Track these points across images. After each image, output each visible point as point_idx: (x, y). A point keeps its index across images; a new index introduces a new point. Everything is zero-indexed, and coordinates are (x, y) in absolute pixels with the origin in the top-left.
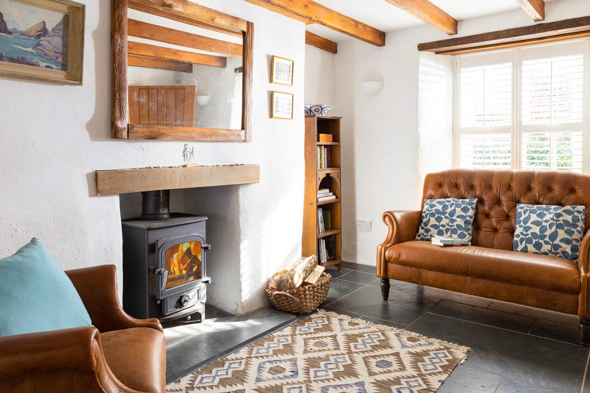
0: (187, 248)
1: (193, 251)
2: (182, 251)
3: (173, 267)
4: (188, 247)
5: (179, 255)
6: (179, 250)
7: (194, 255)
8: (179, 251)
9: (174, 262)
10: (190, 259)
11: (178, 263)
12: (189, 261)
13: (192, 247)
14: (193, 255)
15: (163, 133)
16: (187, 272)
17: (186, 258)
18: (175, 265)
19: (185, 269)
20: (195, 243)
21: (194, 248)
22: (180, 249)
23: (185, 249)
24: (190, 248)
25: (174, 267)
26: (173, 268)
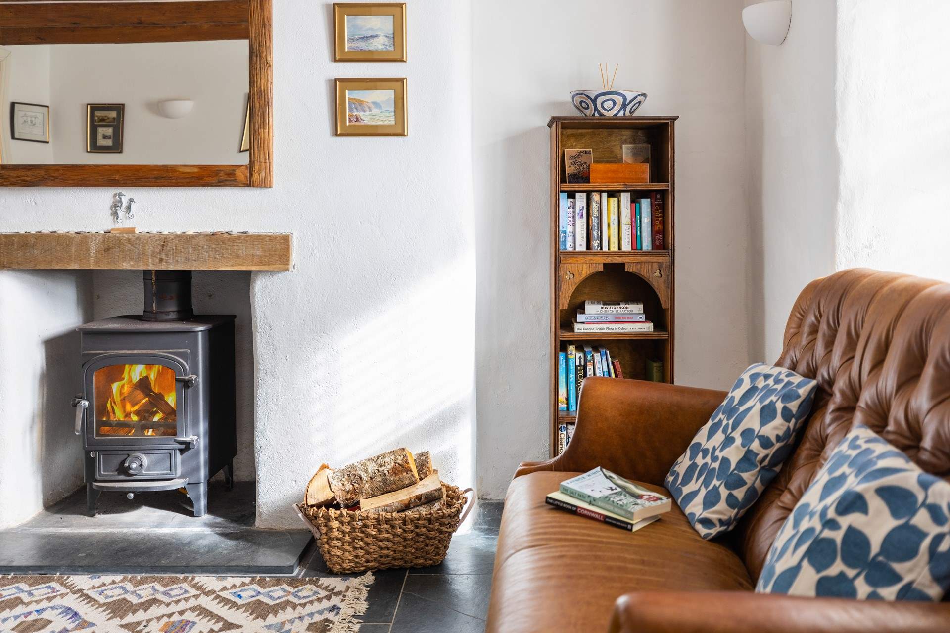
0: (140, 376)
1: (154, 385)
2: (130, 380)
3: (111, 404)
4: (144, 375)
5: (123, 386)
6: (123, 377)
7: (156, 391)
8: (124, 379)
9: (113, 397)
10: (147, 399)
11: (121, 400)
12: (144, 401)
13: (153, 377)
14: (154, 392)
15: (53, 177)
16: (140, 420)
17: (139, 394)
18: (115, 403)
19: (137, 413)
20: (159, 370)
21: (156, 380)
22: (126, 375)
23: (136, 378)
24: (147, 378)
25: (113, 405)
26: (112, 407)
